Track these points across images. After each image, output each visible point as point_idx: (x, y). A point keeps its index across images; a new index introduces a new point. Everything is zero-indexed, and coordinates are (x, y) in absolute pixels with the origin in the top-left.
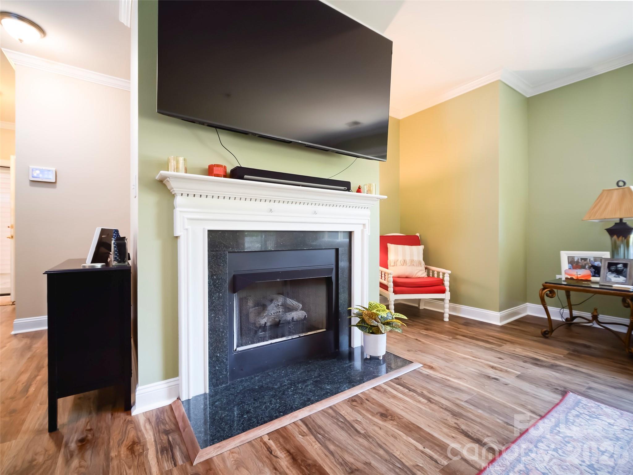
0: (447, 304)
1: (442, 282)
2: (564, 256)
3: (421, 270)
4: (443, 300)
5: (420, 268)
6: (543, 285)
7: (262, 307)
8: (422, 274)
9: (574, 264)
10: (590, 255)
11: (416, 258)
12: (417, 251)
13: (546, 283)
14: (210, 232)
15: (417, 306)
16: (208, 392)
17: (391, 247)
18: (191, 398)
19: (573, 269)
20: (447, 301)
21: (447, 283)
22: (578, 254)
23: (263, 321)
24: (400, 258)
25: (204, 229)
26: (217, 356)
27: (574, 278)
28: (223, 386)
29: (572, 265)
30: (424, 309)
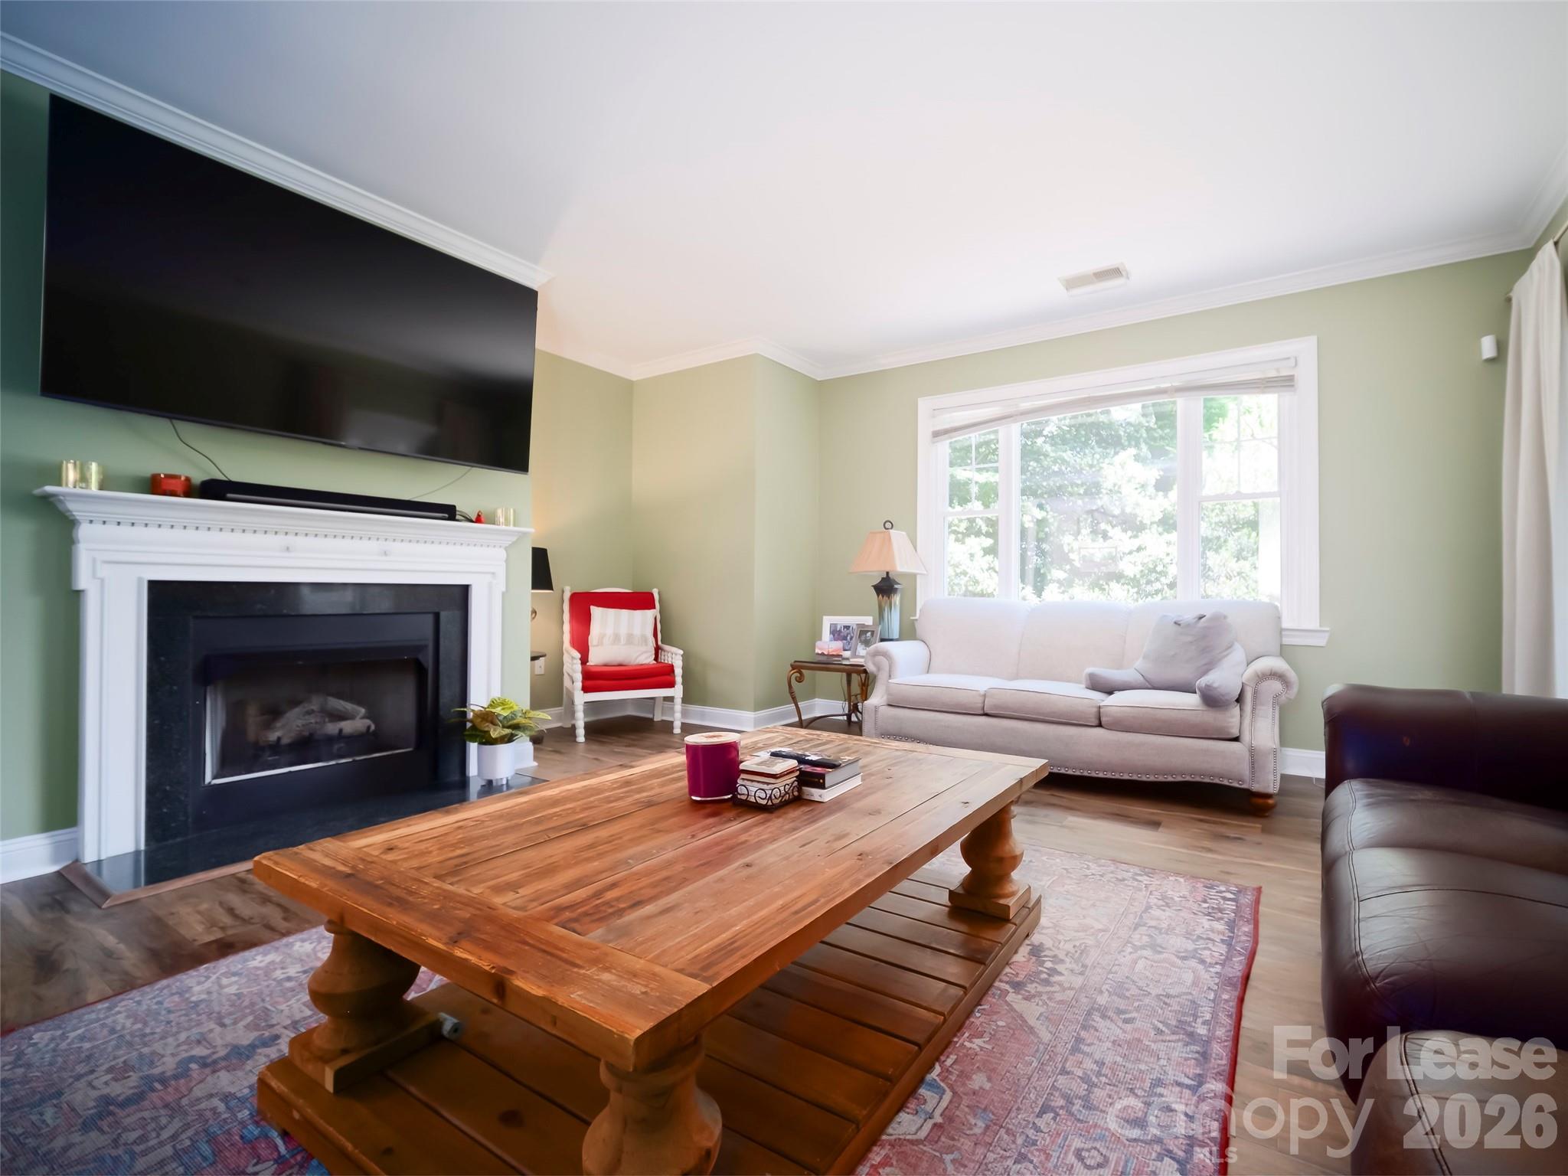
0: (678, 705)
1: (671, 669)
2: (827, 621)
3: (646, 652)
4: (670, 699)
5: (644, 648)
6: (792, 665)
7: (273, 713)
8: (646, 658)
9: (837, 634)
10: (853, 620)
11: (637, 632)
12: (642, 620)
13: (796, 662)
14: (153, 584)
15: (650, 716)
16: (142, 847)
17: (596, 612)
18: (103, 857)
19: (835, 640)
20: (678, 701)
21: (678, 672)
22: (842, 620)
23: (273, 736)
24: (610, 631)
25: (140, 579)
26: (165, 790)
27: (826, 653)
28: (179, 840)
29: (834, 636)
30: (663, 721)
